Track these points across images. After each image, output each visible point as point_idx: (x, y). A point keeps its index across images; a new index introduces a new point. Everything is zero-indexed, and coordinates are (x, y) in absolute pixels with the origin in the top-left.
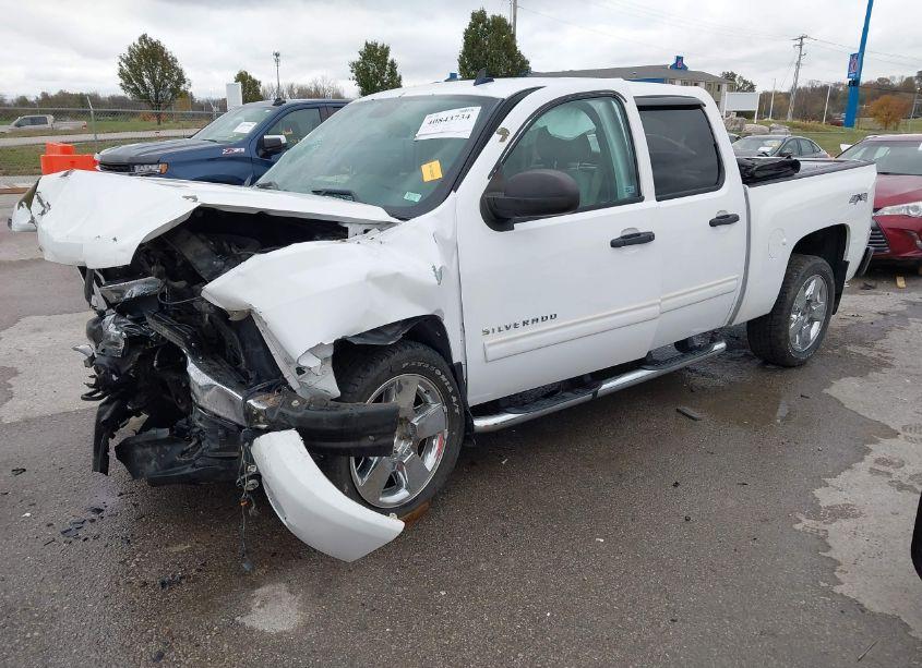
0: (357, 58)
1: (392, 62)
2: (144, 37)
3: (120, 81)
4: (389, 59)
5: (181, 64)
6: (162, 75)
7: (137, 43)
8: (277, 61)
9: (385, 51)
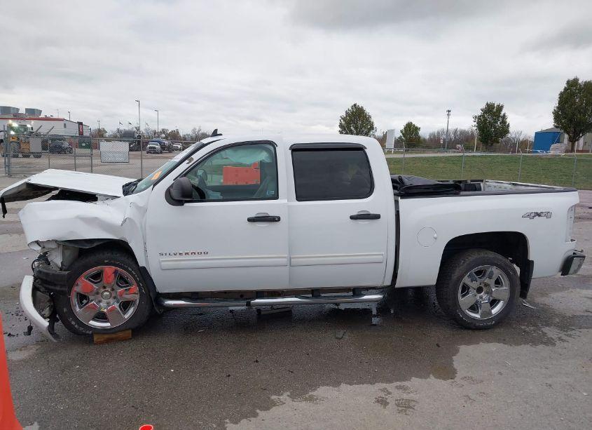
0: (479, 113)
1: (504, 115)
2: (355, 105)
3: (339, 129)
4: (502, 113)
5: (373, 119)
6: (362, 125)
7: (350, 109)
8: (448, 115)
9: (500, 108)
